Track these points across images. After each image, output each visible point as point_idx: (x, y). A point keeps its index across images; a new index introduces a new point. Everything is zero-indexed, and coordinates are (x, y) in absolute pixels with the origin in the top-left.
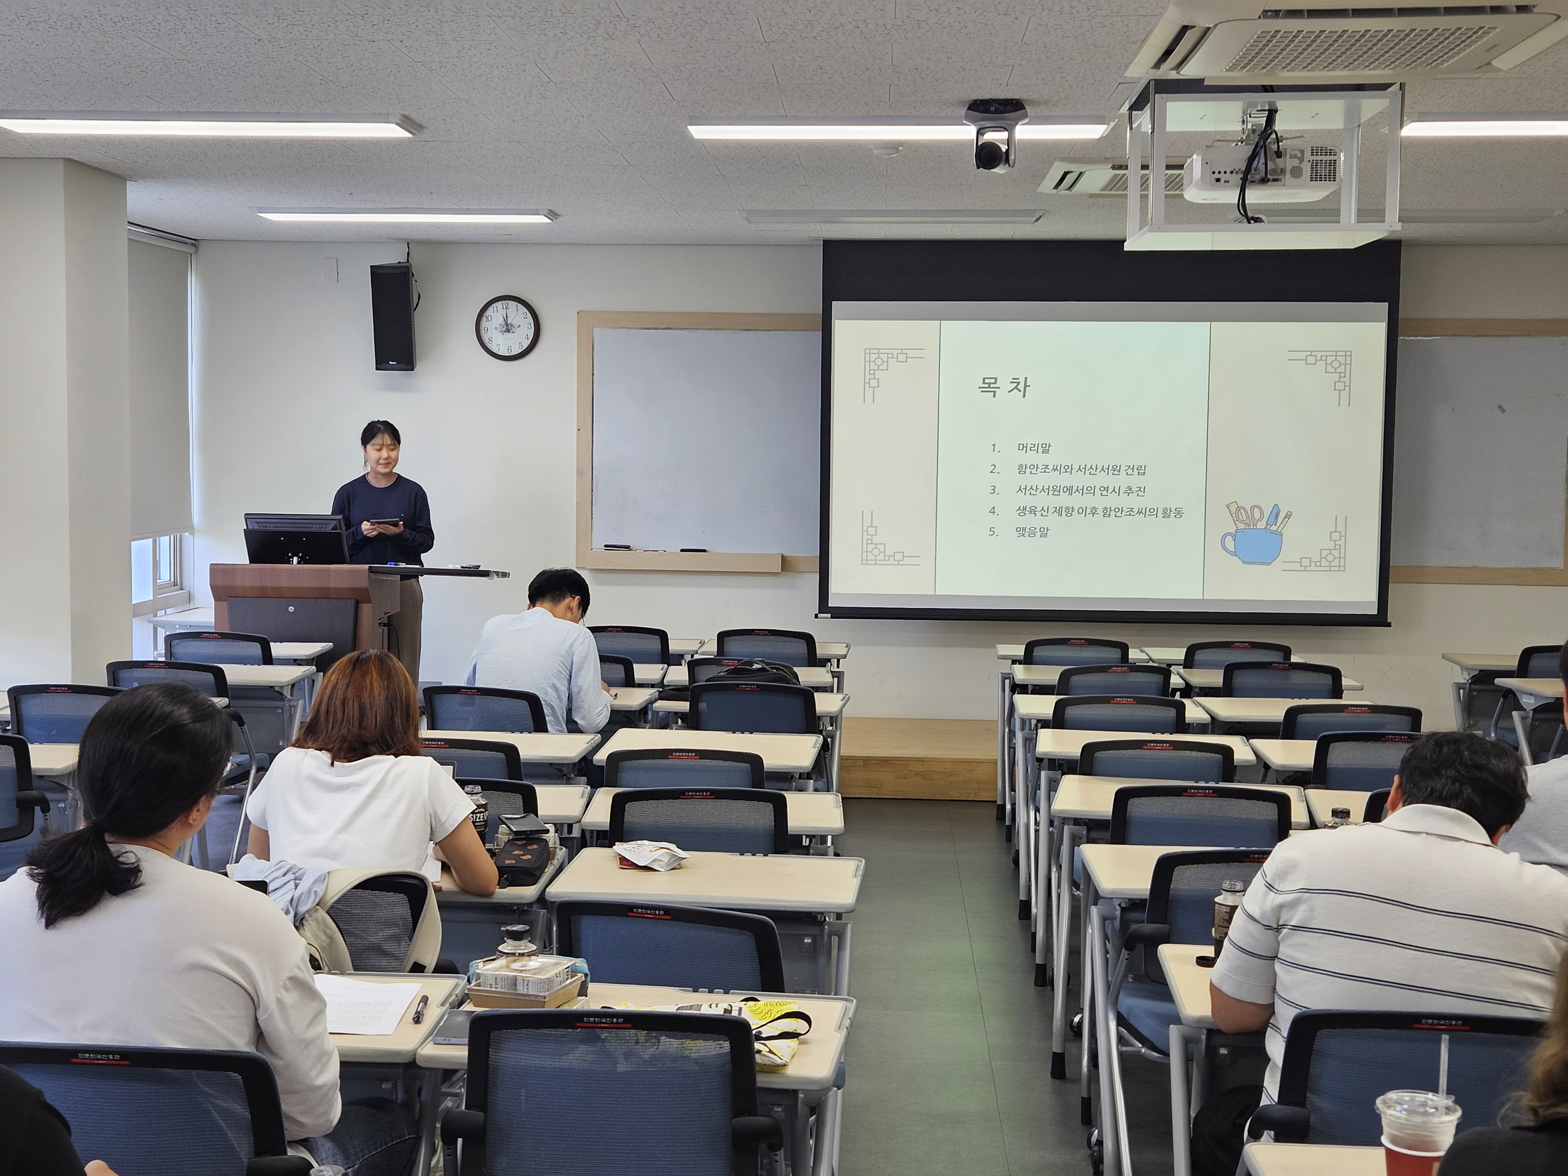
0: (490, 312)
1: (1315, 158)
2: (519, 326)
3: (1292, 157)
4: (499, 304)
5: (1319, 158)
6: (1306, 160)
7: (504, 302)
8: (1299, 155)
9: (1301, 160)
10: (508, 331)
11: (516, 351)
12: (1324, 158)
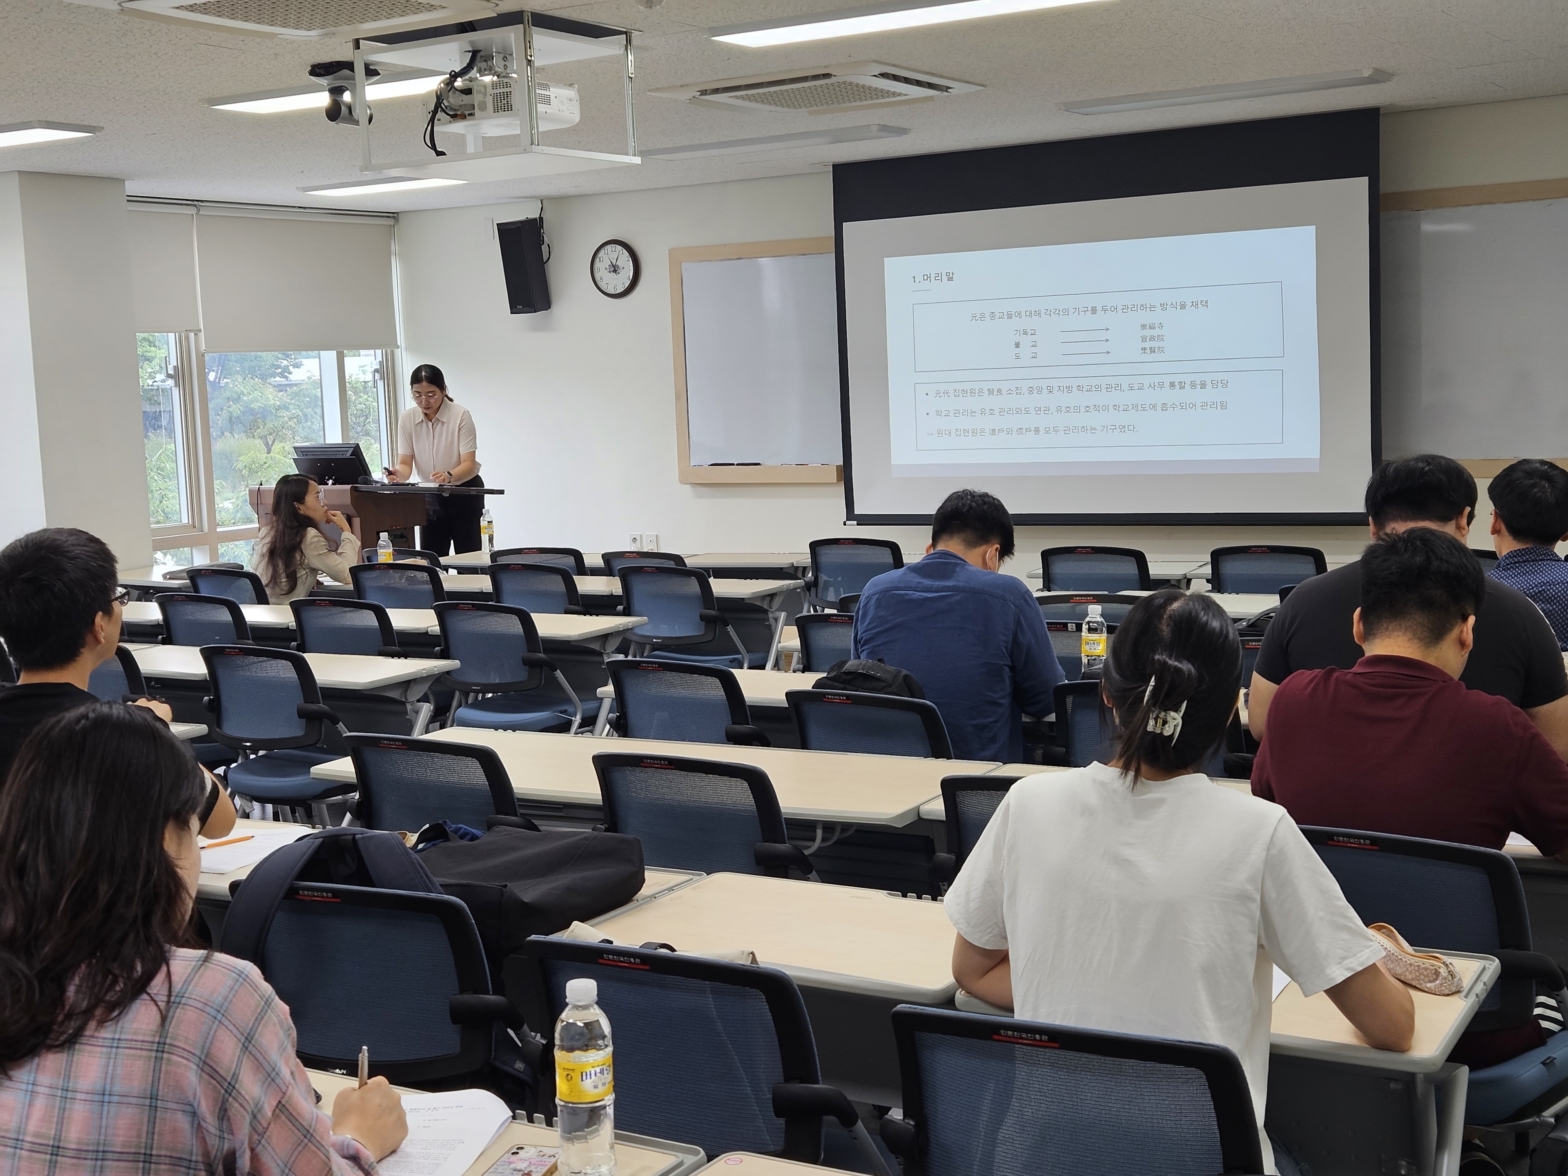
0: (602, 253)
1: (495, 91)
2: (623, 268)
3: (478, 92)
4: (609, 247)
5: (498, 91)
6: (488, 94)
7: (613, 245)
8: (483, 90)
9: (485, 94)
10: (615, 271)
11: (620, 290)
12: (502, 90)
